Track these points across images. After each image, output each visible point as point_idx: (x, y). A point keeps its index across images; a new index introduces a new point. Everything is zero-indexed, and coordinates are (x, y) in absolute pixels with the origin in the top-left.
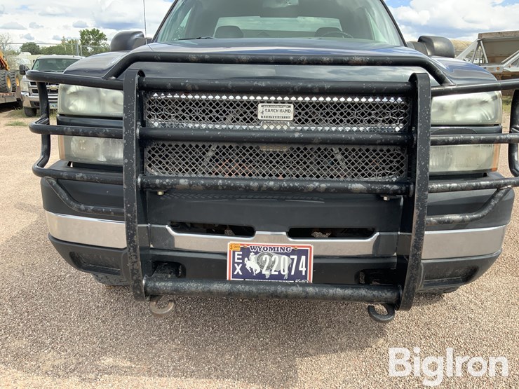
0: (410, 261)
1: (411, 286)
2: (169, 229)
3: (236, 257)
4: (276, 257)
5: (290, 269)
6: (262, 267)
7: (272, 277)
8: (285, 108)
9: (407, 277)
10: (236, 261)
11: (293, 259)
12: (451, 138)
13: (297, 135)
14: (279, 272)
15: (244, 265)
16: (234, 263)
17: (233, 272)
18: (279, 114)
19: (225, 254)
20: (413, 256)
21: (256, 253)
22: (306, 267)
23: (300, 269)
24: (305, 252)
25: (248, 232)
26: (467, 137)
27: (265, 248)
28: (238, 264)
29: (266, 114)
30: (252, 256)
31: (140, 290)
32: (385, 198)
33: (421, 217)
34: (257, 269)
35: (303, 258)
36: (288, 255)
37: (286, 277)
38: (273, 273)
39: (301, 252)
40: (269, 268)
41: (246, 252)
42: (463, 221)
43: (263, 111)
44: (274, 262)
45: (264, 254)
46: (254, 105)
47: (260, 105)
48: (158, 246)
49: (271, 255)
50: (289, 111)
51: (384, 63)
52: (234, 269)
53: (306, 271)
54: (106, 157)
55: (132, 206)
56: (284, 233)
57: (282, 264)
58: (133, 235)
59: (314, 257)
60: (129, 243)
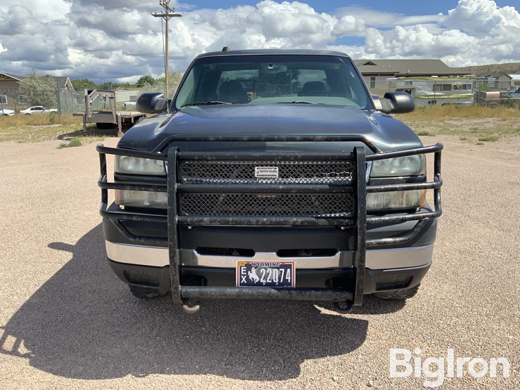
0: (358, 271)
1: (360, 287)
2: (196, 252)
3: (242, 270)
4: (269, 270)
5: (280, 278)
6: (260, 277)
7: (267, 284)
8: (272, 170)
9: (357, 281)
10: (242, 273)
11: (281, 271)
12: (383, 187)
13: (281, 187)
14: (272, 280)
15: (248, 276)
16: (241, 275)
17: (241, 281)
18: (269, 173)
19: (235, 269)
20: (360, 266)
21: (256, 268)
22: (291, 277)
23: (287, 278)
24: (290, 266)
25: (250, 253)
26: (394, 186)
27: (262, 264)
28: (244, 275)
29: (260, 173)
30: (254, 270)
31: (177, 294)
32: (342, 228)
33: (363, 240)
34: (256, 278)
35: (289, 270)
36: (278, 268)
37: (277, 284)
38: (268, 281)
39: (286, 267)
40: (265, 278)
41: (249, 267)
42: (395, 242)
43: (258, 171)
44: (268, 274)
45: (261, 268)
46: (252, 168)
47: (256, 168)
48: (187, 264)
49: (266, 269)
50: (276, 172)
51: (336, 140)
52: (241, 279)
53: (291, 280)
54: (149, 202)
55: (173, 237)
56: (274, 253)
57: (274, 275)
58: (174, 256)
59: (297, 270)
60: (171, 262)
